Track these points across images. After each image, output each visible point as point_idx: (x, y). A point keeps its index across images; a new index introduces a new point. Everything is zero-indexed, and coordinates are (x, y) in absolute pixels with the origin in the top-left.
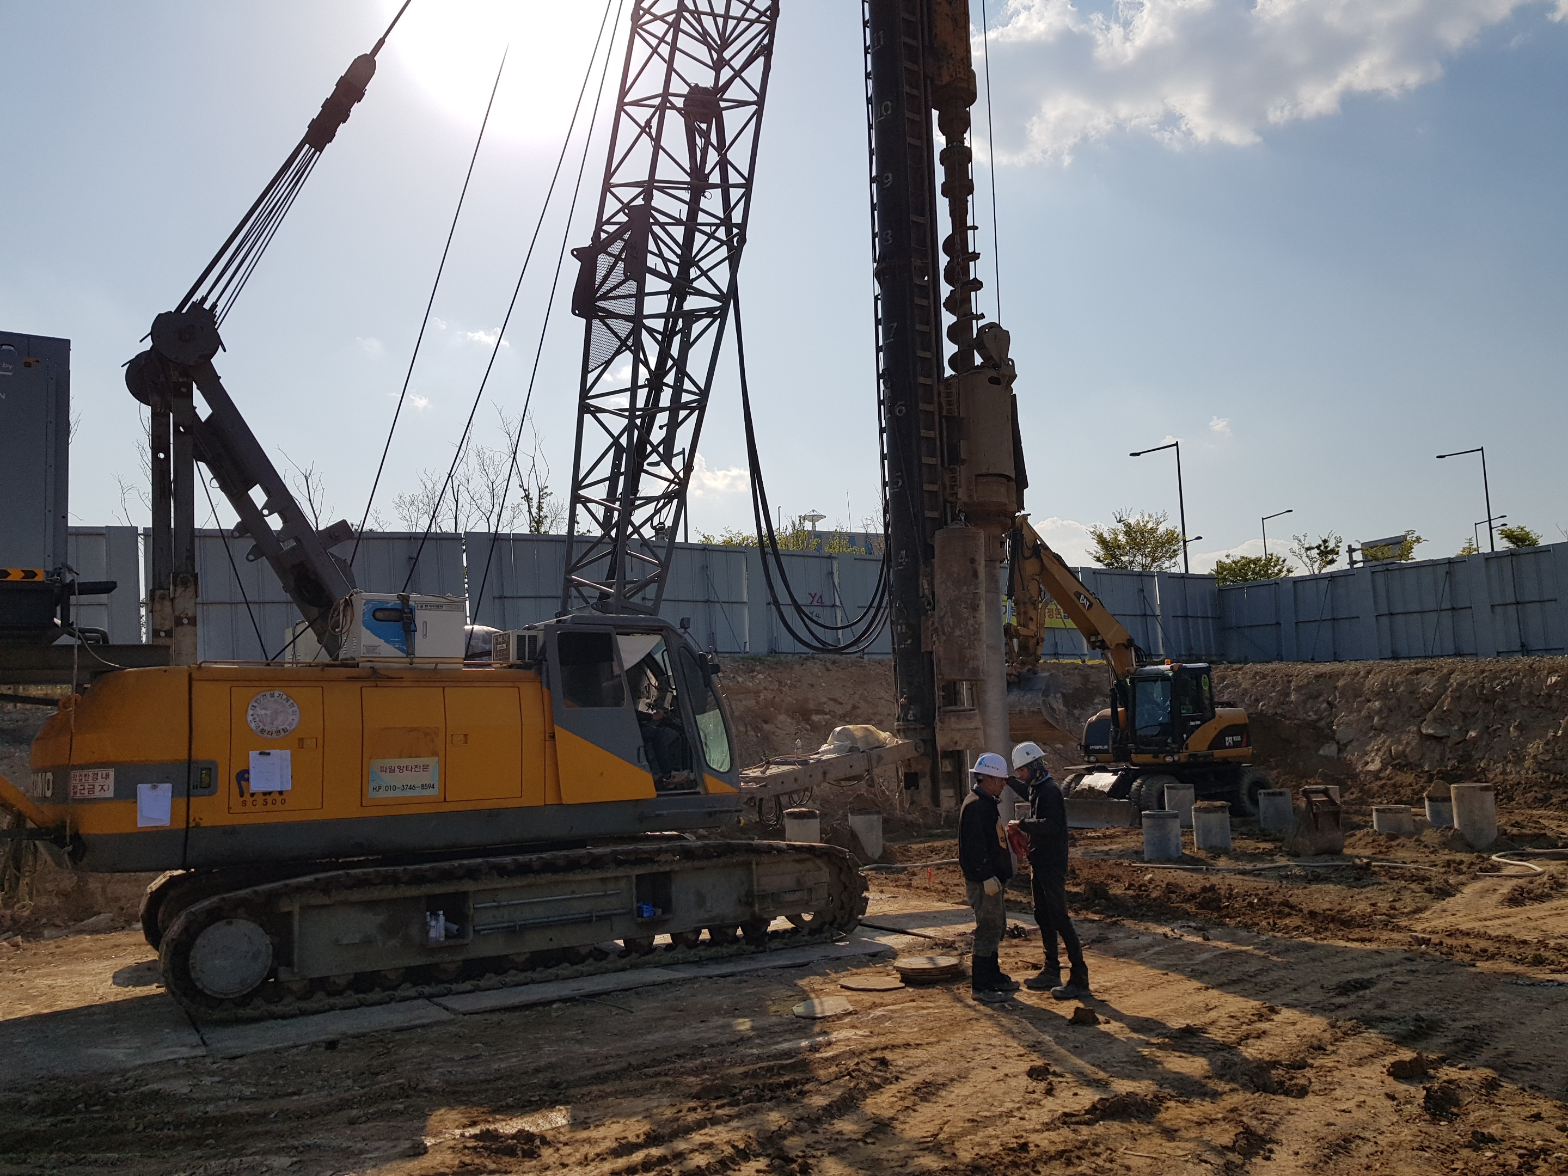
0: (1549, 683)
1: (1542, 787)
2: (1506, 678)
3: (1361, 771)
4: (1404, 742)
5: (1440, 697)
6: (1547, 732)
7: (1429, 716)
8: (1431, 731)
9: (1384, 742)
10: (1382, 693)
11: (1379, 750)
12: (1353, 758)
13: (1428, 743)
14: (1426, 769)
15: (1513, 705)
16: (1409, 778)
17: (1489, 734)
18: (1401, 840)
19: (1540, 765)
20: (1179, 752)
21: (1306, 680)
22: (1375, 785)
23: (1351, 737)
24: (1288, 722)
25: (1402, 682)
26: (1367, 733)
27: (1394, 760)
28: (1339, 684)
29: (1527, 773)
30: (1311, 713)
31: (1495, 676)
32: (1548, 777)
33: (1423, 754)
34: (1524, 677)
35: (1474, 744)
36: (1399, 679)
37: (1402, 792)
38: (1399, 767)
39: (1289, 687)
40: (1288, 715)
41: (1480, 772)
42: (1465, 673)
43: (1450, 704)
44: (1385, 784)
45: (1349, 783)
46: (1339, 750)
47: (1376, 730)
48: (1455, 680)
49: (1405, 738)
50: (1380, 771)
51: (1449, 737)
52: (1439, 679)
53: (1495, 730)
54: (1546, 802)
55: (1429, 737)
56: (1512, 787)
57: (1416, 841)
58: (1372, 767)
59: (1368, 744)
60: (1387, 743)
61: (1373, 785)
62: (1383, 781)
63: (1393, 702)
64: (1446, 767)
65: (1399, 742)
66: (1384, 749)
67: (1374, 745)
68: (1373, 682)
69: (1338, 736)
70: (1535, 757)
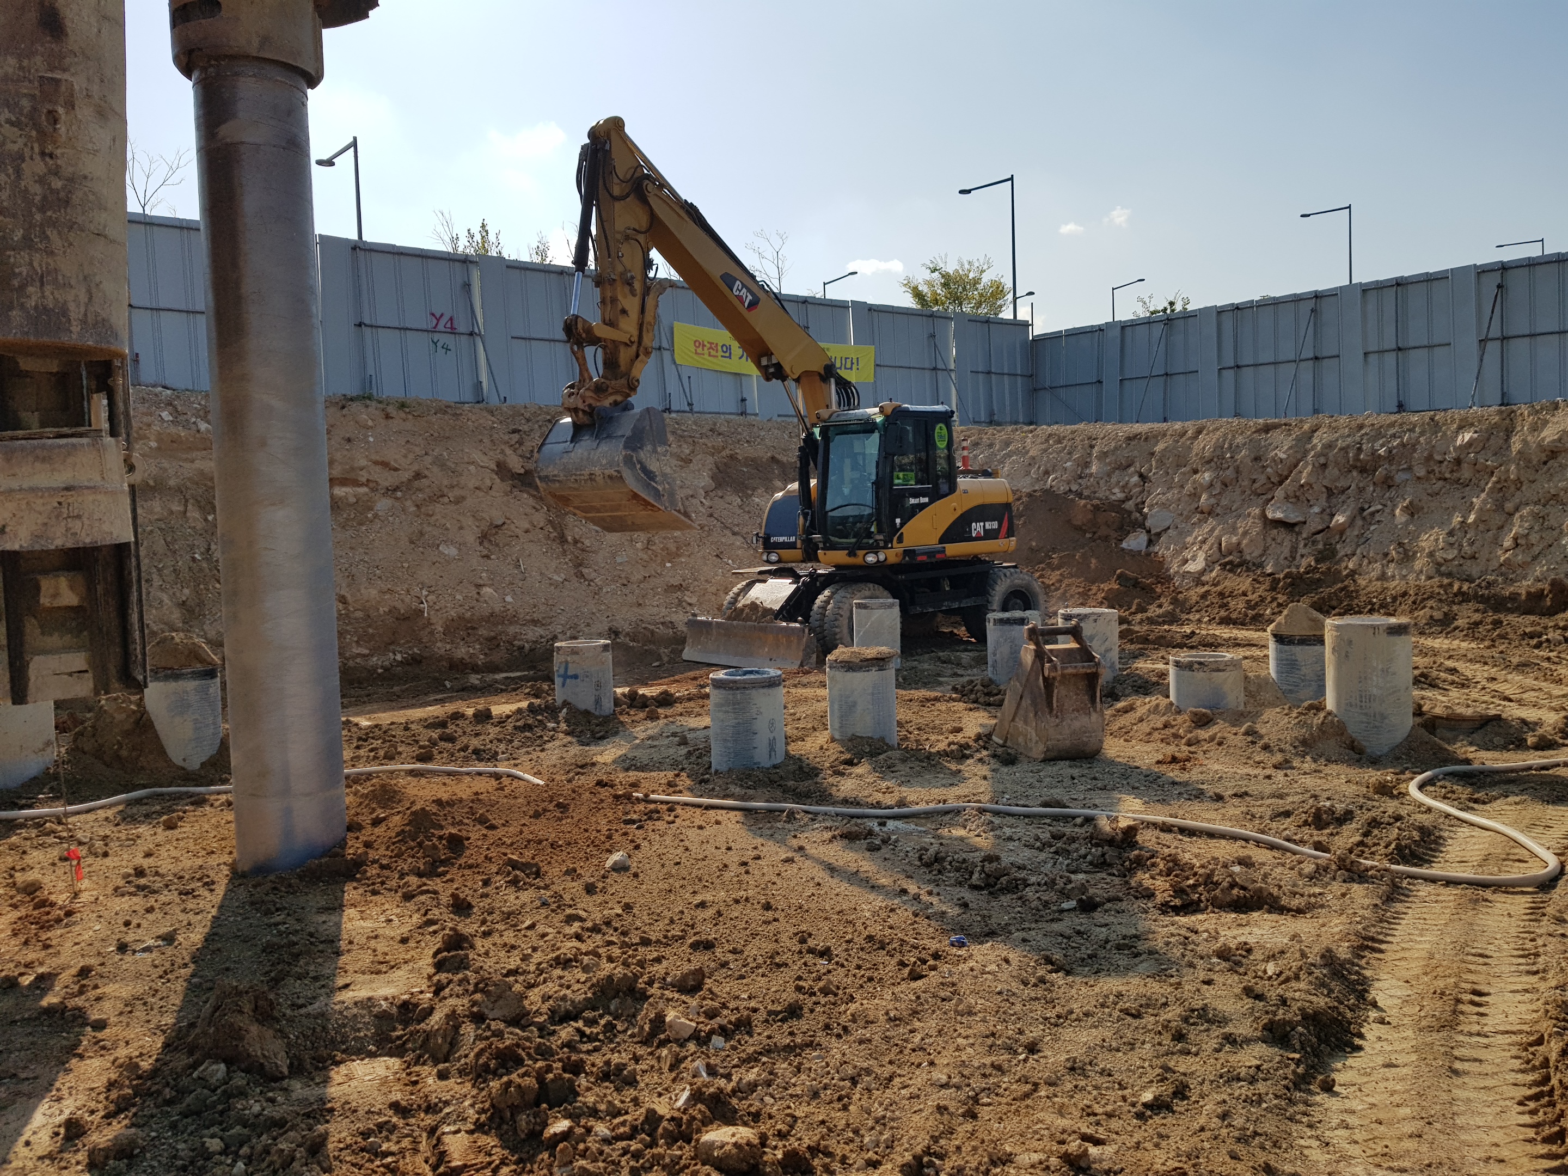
0: (1459, 443)
1: (1440, 600)
2: (1394, 436)
3: (1177, 572)
4: (1241, 531)
5: (1296, 466)
6: (1450, 516)
7: (1279, 493)
8: (1279, 515)
9: (1212, 530)
10: (1215, 461)
11: (1204, 542)
12: (1168, 554)
13: (1275, 531)
14: (1269, 570)
15: (1400, 477)
16: (1243, 583)
17: (1364, 519)
18: (1219, 728)
19: (1439, 567)
20: (885, 547)
21: (1113, 444)
22: (1194, 594)
23: (1166, 524)
24: (1083, 502)
25: (1245, 444)
26: (1188, 518)
27: (1225, 556)
28: (1159, 448)
29: (1418, 579)
30: (1116, 490)
31: (1378, 433)
32: (1451, 585)
33: (1266, 549)
34: (1422, 433)
35: (1342, 533)
36: (1240, 440)
37: (1232, 604)
38: (1230, 567)
39: (1090, 454)
40: (1086, 493)
41: (1347, 576)
42: (1336, 430)
43: (1310, 474)
44: (1208, 591)
45: (1158, 590)
46: (1150, 542)
47: (1202, 512)
48: (1318, 441)
49: (1241, 526)
50: (1203, 572)
51: (1305, 523)
52: (1298, 439)
53: (1373, 514)
54: (1448, 626)
55: (1278, 523)
56: (1394, 599)
57: (1247, 733)
58: (1192, 567)
59: (1190, 533)
60: (1216, 533)
61: (1192, 593)
62: (1206, 588)
63: (1230, 473)
64: (1298, 567)
65: (1234, 530)
66: (1211, 540)
67: (1199, 533)
68: (1205, 444)
69: (1147, 524)
70: (1431, 554)
